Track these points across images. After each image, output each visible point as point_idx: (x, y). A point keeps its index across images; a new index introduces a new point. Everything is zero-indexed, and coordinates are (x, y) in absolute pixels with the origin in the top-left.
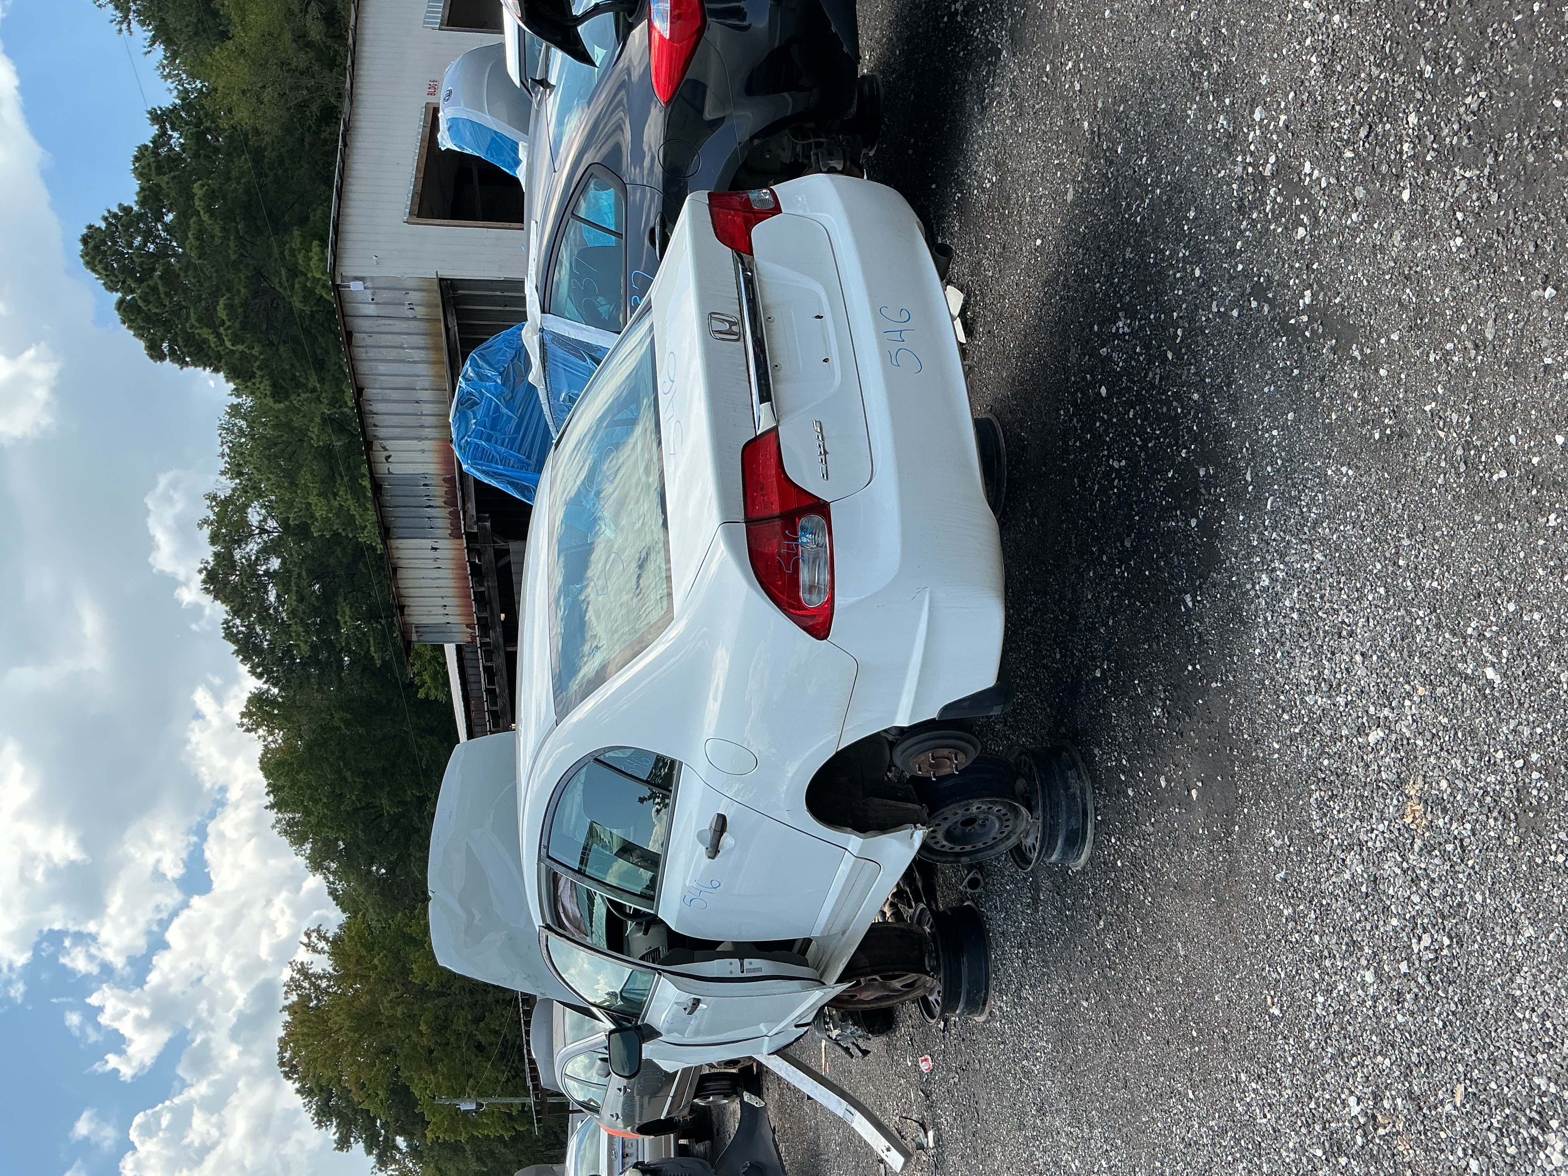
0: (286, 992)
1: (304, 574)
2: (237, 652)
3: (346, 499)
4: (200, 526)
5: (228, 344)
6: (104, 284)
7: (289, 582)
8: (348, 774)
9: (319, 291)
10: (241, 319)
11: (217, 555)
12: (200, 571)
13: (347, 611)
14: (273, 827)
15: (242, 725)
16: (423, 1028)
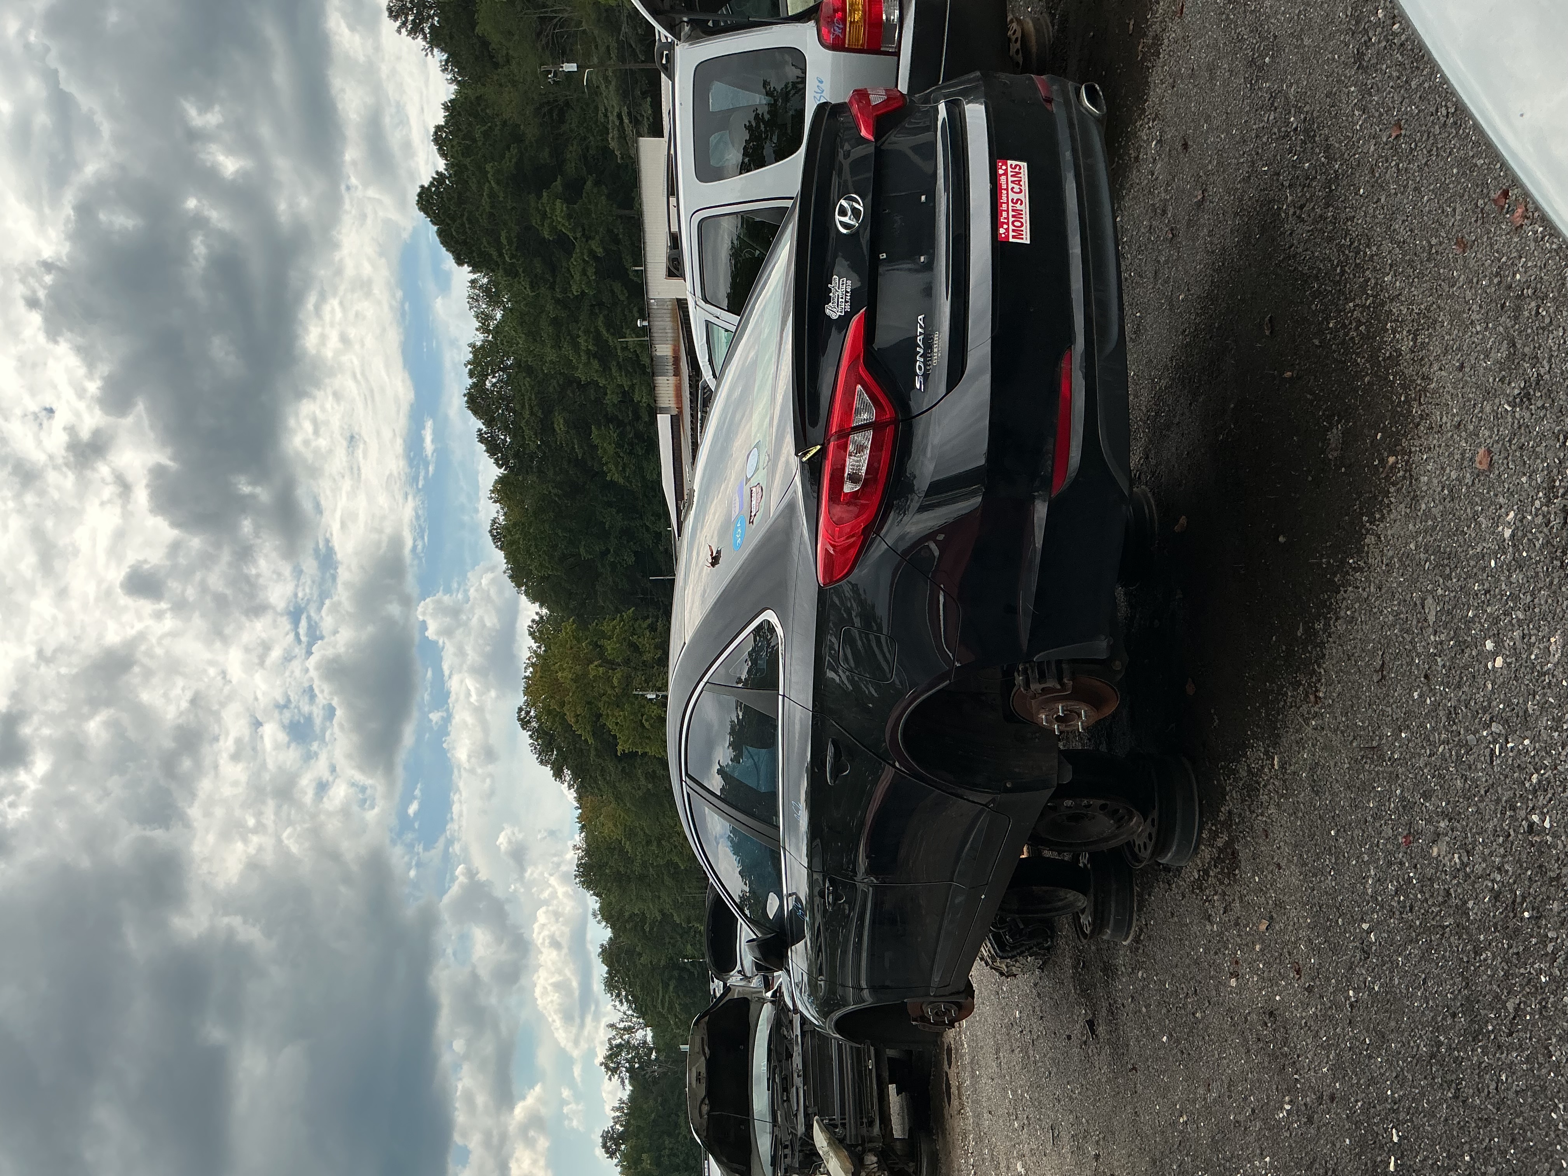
0: (526, 668)
1: (533, 397)
2: (487, 451)
3: (567, 350)
4: (466, 365)
5: (507, 259)
6: (431, 221)
7: (524, 403)
8: (559, 532)
9: (559, 227)
10: (515, 245)
11: (474, 385)
12: (465, 395)
13: (562, 421)
14: (505, 572)
15: (491, 498)
16: (615, 682)
